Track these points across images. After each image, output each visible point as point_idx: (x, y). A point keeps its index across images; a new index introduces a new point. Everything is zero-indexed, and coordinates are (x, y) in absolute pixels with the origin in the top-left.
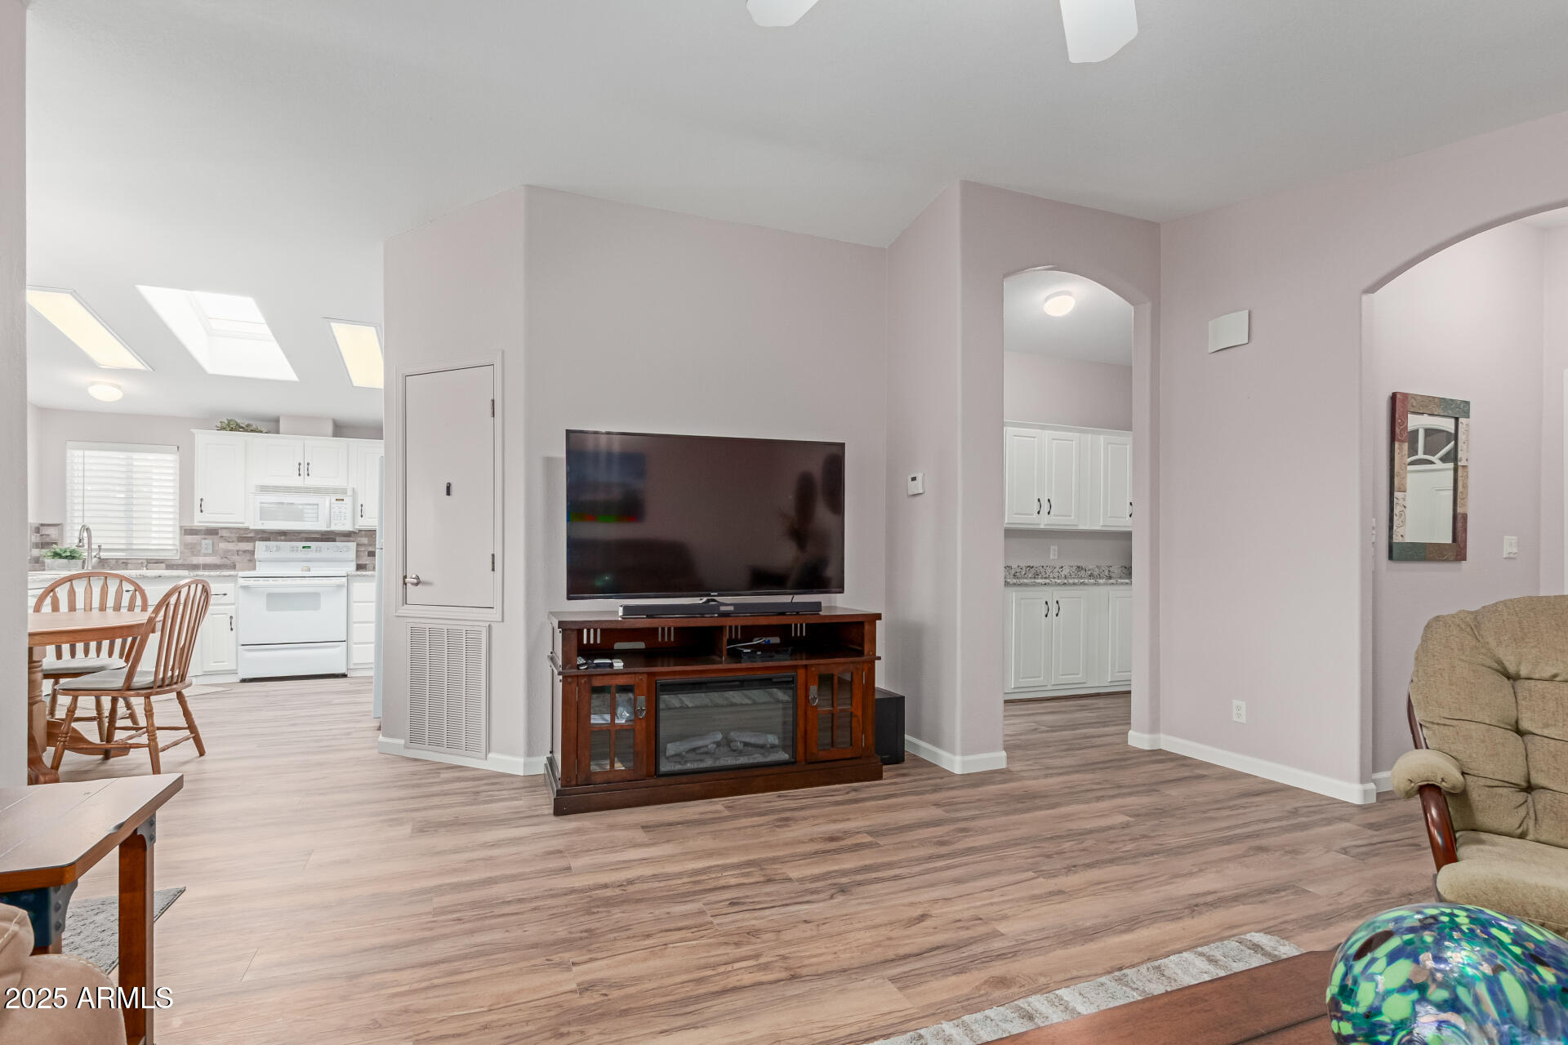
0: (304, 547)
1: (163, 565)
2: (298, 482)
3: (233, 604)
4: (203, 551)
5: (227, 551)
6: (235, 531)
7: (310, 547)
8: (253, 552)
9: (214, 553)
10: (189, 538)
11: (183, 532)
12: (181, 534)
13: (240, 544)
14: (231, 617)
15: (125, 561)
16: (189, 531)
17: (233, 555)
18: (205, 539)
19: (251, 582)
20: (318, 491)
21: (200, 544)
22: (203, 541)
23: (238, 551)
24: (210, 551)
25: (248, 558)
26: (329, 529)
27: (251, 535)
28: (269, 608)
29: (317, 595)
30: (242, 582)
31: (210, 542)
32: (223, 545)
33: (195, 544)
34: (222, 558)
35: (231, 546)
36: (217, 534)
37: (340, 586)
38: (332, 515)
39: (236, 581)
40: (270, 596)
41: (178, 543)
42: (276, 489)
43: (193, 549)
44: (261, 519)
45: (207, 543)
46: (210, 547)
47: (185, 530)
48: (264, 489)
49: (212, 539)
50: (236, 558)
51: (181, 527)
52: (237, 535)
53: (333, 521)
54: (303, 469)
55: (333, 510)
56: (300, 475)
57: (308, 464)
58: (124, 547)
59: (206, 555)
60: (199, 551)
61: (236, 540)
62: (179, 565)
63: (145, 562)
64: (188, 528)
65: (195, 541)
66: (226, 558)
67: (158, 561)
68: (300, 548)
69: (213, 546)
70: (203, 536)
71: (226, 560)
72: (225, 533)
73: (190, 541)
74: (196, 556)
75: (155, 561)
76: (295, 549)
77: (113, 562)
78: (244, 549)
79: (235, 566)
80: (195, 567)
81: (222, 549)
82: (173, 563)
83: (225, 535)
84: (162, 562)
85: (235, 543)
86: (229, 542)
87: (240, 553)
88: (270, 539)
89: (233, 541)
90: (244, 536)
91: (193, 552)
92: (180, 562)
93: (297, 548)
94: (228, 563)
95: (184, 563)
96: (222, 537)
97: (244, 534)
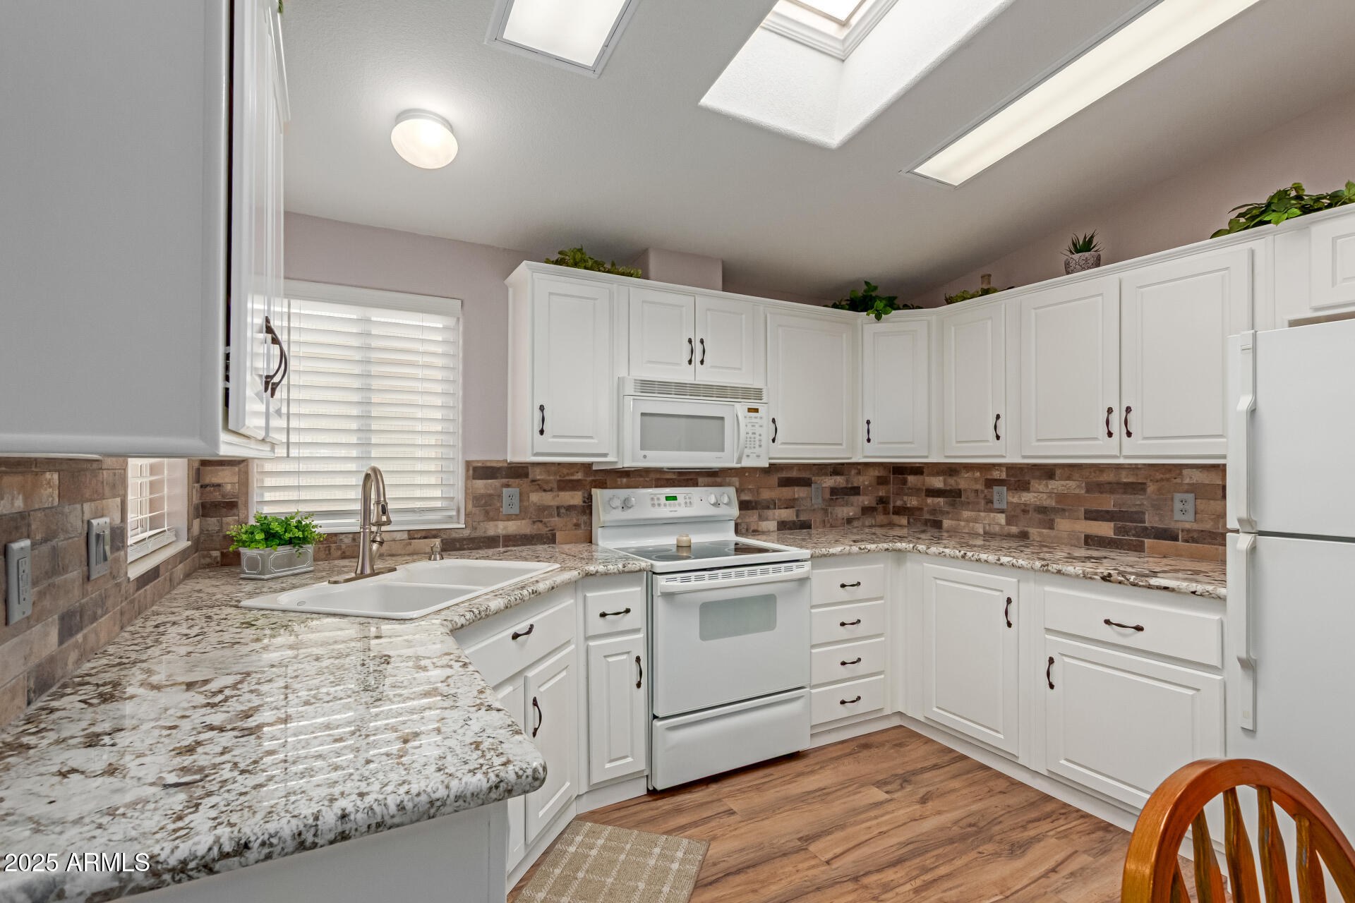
0: (668, 498)
1: (436, 543)
2: (686, 375)
4: (505, 510)
5: (542, 509)
6: (553, 468)
7: (675, 498)
9: (523, 514)
10: (480, 484)
11: (471, 472)
12: (467, 478)
13: (562, 494)
16: (479, 471)
17: (551, 516)
18: (508, 486)
20: (720, 392)
21: (500, 496)
22: (505, 490)
23: (558, 508)
24: (516, 510)
25: (575, 521)
30: (663, 583)
31: (514, 491)
32: (535, 497)
33: (490, 495)
34: (534, 522)
35: (548, 499)
36: (526, 475)
38: (744, 439)
40: (706, 608)
41: (460, 496)
42: (664, 388)
43: (484, 506)
44: (642, 449)
45: (510, 494)
46: (516, 501)
47: (475, 469)
48: (647, 386)
49: (519, 486)
50: (555, 521)
51: (468, 463)
52: (558, 478)
53: (745, 452)
54: (696, 351)
55: (744, 430)
56: (690, 362)
57: (702, 341)
59: (509, 518)
60: (498, 510)
61: (555, 486)
62: (465, 539)
63: (405, 536)
64: (480, 465)
65: (491, 492)
66: (541, 521)
67: (428, 534)
68: (663, 500)
69: (521, 501)
70: (505, 481)
71: (540, 525)
72: (538, 475)
73: (482, 491)
74: (492, 519)
75: (423, 534)
76: (656, 502)
77: (347, 540)
78: (567, 504)
79: (554, 535)
80: (490, 543)
81: (535, 504)
82: (454, 535)
83: (538, 477)
84: (435, 537)
85: (555, 493)
86: (545, 491)
87: (563, 511)
88: (606, 483)
89: (551, 490)
90: (567, 478)
91: (487, 513)
92: (466, 533)
93: (658, 499)
94: (544, 530)
95: (473, 535)
96: (533, 481)
97: (568, 474)
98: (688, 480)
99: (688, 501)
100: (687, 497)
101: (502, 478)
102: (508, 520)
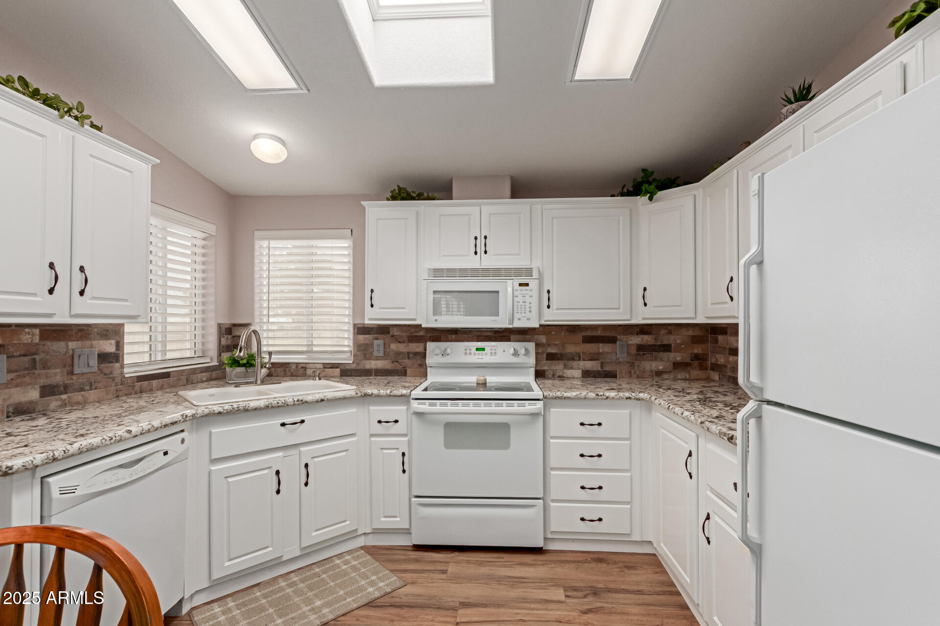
0: (477, 349)
1: (337, 371)
2: (474, 262)
3: (406, 435)
4: (376, 354)
5: (398, 354)
6: (405, 328)
7: (483, 349)
8: (424, 355)
9: (386, 356)
10: (361, 337)
11: (356, 330)
12: (354, 334)
13: (411, 345)
14: (403, 454)
15: (304, 365)
16: (361, 330)
17: (404, 358)
18: (377, 339)
19: (425, 407)
20: (497, 273)
21: (372, 345)
22: (375, 341)
23: (408, 353)
24: (381, 354)
25: (419, 362)
26: (511, 326)
27: (422, 333)
28: (448, 445)
29: (505, 427)
30: (416, 406)
31: (381, 342)
32: (394, 346)
33: (367, 345)
34: (393, 362)
35: (402, 348)
36: (388, 332)
37: (535, 415)
38: (516, 304)
39: (408, 403)
40: (449, 426)
41: (351, 344)
42: (451, 273)
43: (362, 350)
44: (434, 314)
45: (378, 344)
46: (382, 348)
47: (358, 328)
48: (438, 273)
49: (384, 339)
50: (406, 362)
51: (355, 325)
52: (408, 334)
53: (517, 316)
54: (481, 245)
55: (516, 299)
56: (476, 253)
57: (486, 237)
58: (305, 349)
59: (378, 358)
60: (372, 353)
61: (406, 339)
62: (353, 370)
63: (321, 366)
64: (361, 326)
65: (368, 342)
66: (397, 362)
67: (334, 366)
68: (474, 350)
69: (385, 348)
70: (375, 336)
71: (397, 364)
72: (395, 332)
73: (362, 342)
74: (368, 359)
75: (331, 366)
76: (468, 352)
77: (294, 367)
78: (415, 351)
79: (406, 371)
80: (367, 373)
81: (393, 350)
82: (347, 367)
83: (396, 334)
84: (337, 368)
85: (406, 344)
86: (400, 342)
87: (411, 355)
88: (440, 338)
89: (404, 342)
90: (414, 334)
91: (365, 355)
92: (354, 366)
93: (470, 350)
94: (399, 367)
95: (357, 368)
96: (393, 336)
97: (414, 332)
98: (502, 337)
99: (493, 351)
100: (493, 349)
101: (374, 334)
102: (377, 360)
